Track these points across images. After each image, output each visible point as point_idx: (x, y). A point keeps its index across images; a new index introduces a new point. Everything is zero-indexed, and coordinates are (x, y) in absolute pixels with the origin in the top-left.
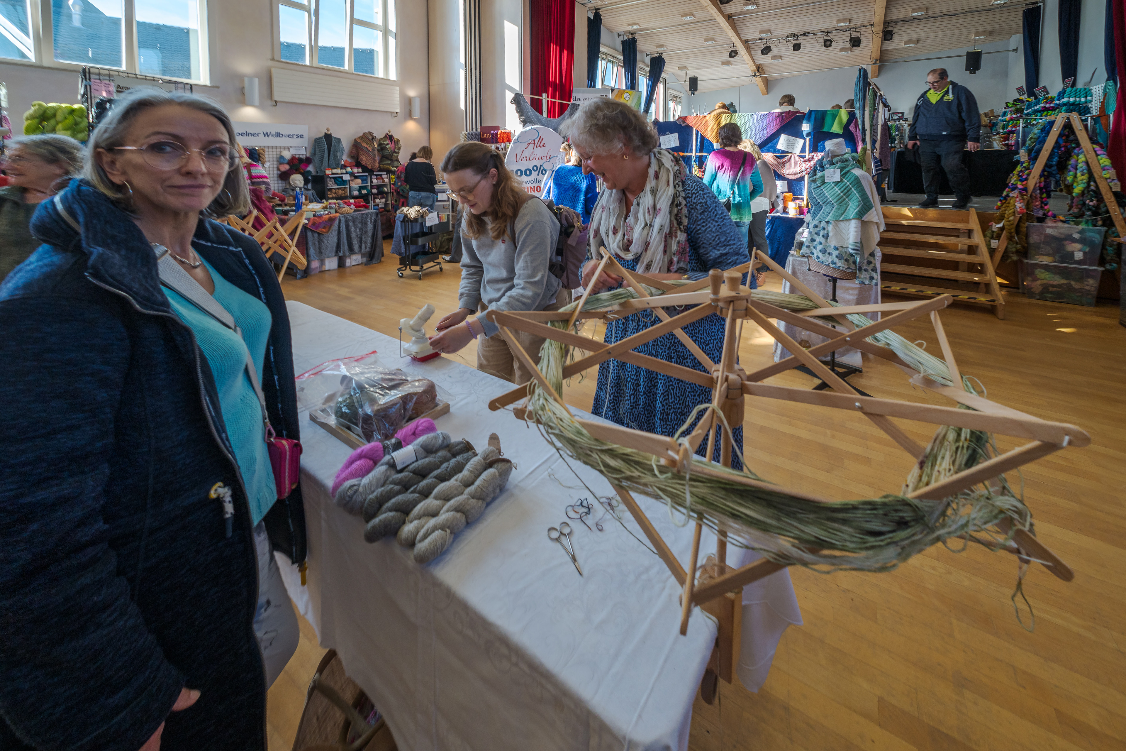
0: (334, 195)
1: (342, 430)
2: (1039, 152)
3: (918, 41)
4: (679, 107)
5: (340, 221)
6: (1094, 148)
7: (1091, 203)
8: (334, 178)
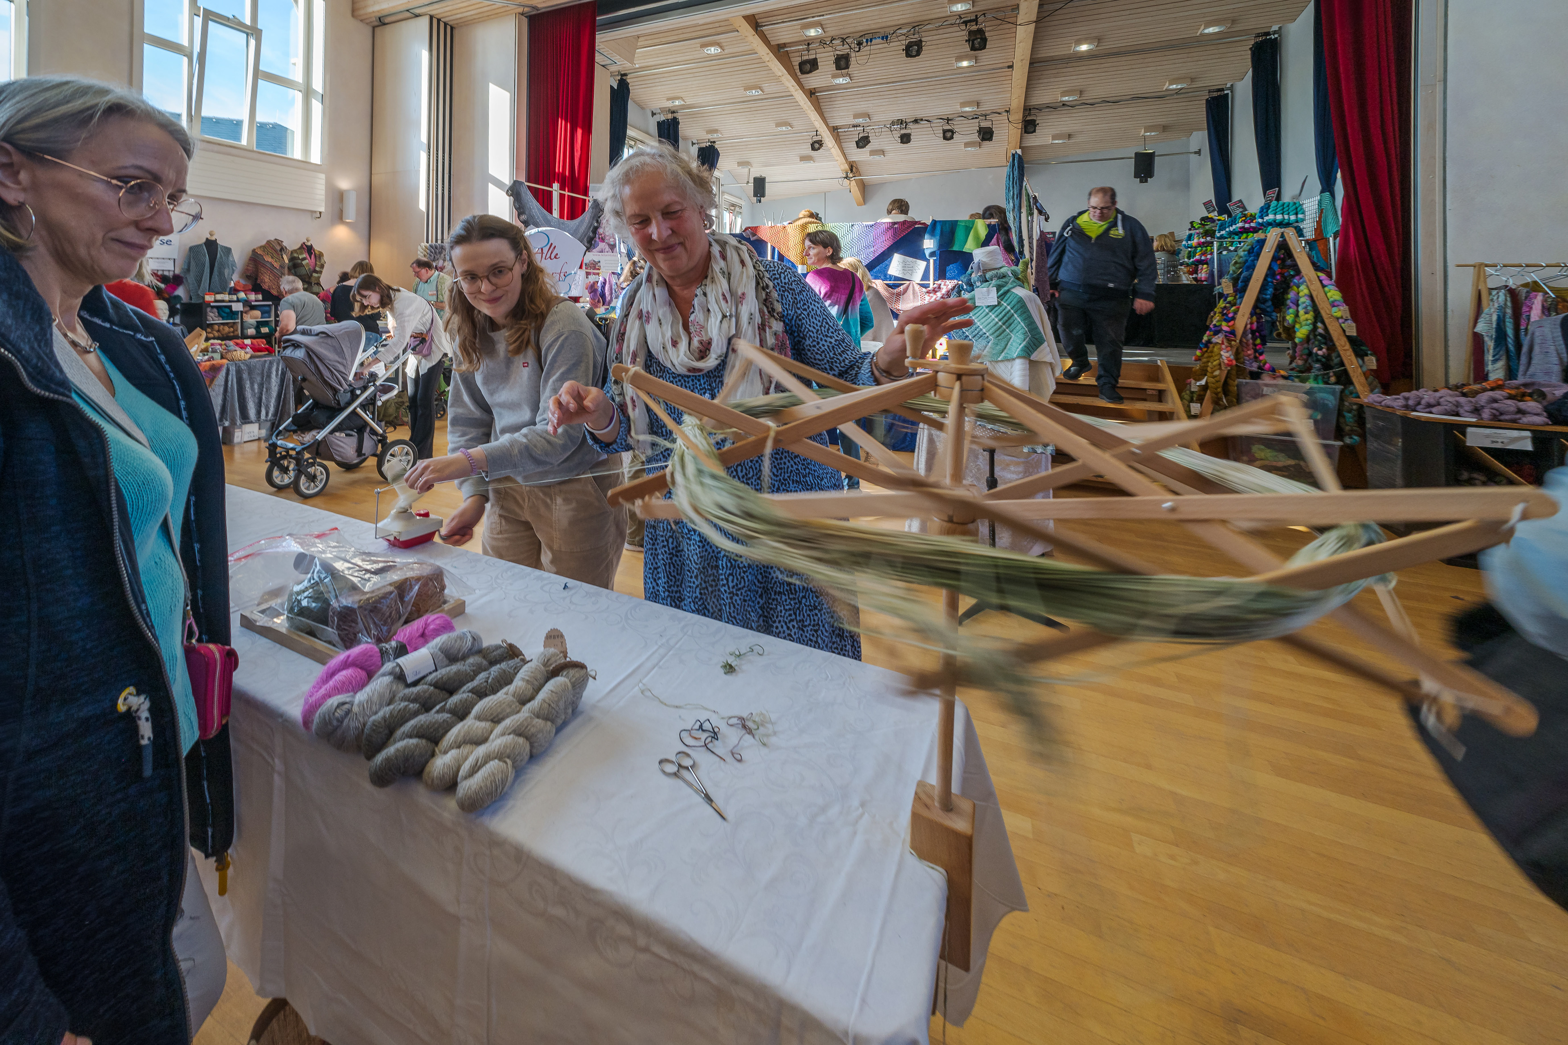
0: (216, 334)
1: (299, 636)
2: (1247, 280)
3: (1070, 136)
4: (739, 220)
5: (228, 370)
6: (1318, 277)
7: (1320, 353)
8: (218, 307)
